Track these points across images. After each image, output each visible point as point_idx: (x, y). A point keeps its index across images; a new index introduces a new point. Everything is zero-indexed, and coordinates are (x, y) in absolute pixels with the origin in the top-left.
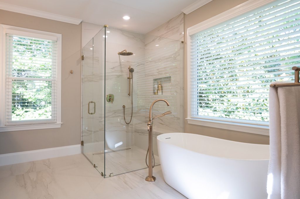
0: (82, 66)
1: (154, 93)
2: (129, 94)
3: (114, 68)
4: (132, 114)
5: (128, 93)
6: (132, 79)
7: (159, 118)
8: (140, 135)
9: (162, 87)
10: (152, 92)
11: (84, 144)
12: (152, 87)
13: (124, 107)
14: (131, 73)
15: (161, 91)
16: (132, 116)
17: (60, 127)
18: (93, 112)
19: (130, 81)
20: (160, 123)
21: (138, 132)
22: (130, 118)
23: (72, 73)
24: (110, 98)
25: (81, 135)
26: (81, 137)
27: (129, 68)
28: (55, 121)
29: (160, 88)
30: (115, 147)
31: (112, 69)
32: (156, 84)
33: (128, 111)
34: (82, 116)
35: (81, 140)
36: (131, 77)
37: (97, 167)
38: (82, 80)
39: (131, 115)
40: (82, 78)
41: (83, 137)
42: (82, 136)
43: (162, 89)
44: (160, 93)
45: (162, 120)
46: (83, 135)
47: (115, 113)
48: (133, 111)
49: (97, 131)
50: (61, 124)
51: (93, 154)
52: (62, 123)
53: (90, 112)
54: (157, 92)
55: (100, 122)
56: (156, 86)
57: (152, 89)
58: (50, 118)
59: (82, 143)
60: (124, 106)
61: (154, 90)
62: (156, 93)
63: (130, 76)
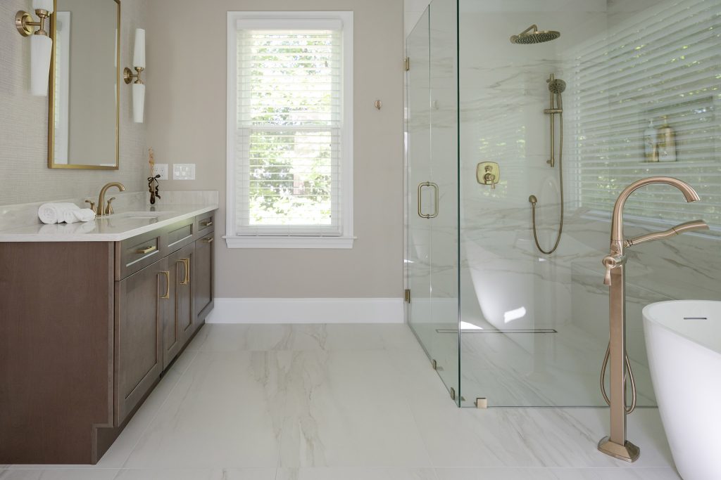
1: (645, 157)
2: (551, 162)
3: (500, 85)
4: (561, 225)
5: (549, 158)
6: (561, 113)
7: (665, 244)
8: (589, 291)
11: (413, 299)
12: (636, 136)
13: (533, 201)
14: (555, 95)
15: (671, 149)
16: (560, 232)
17: (351, 247)
18: (432, 212)
19: (552, 121)
20: (672, 261)
21: (584, 284)
22: (555, 234)
23: (379, 109)
24: (488, 172)
26: (405, 280)
27: (548, 81)
28: (340, 231)
29: (668, 139)
30: (504, 318)
31: (492, 87)
32: (651, 125)
33: (547, 215)
34: (405, 223)
36: (555, 107)
37: (441, 369)
38: (406, 125)
39: (557, 227)
40: (405, 121)
43: (676, 144)
44: (667, 154)
45: (677, 252)
46: (410, 273)
47: (504, 217)
48: (565, 214)
50: (355, 240)
51: (437, 330)
52: (355, 238)
53: (424, 212)
54: (657, 154)
58: (327, 222)
59: (408, 295)
60: (534, 197)
61: (644, 147)
62: (653, 158)
63: (552, 103)
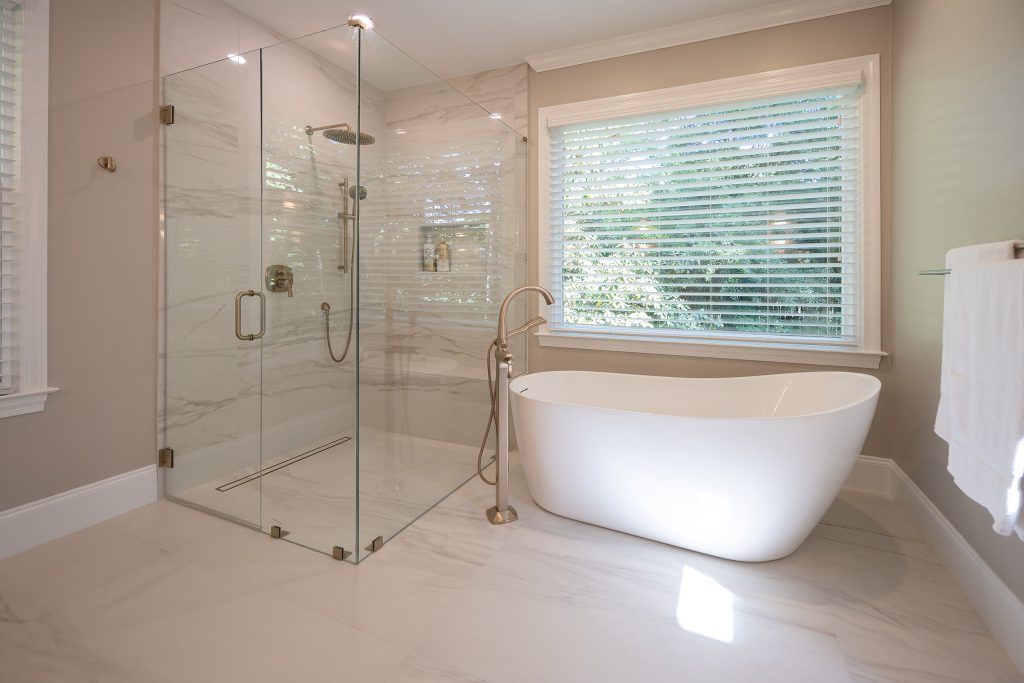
0: (161, 149)
1: (424, 266)
2: (344, 268)
4: (351, 330)
5: (340, 265)
6: (355, 220)
9: (449, 251)
10: (419, 261)
12: (416, 248)
13: (326, 307)
15: (446, 262)
19: (345, 226)
20: (449, 351)
25: (160, 426)
27: (339, 184)
32: (429, 240)
35: (160, 446)
41: (170, 433)
42: (165, 429)
43: (449, 257)
44: (443, 266)
49: (232, 400)
54: (435, 265)
55: (241, 365)
56: (430, 247)
57: (418, 255)
60: (325, 304)
61: (423, 258)
62: (432, 268)
63: (345, 209)
